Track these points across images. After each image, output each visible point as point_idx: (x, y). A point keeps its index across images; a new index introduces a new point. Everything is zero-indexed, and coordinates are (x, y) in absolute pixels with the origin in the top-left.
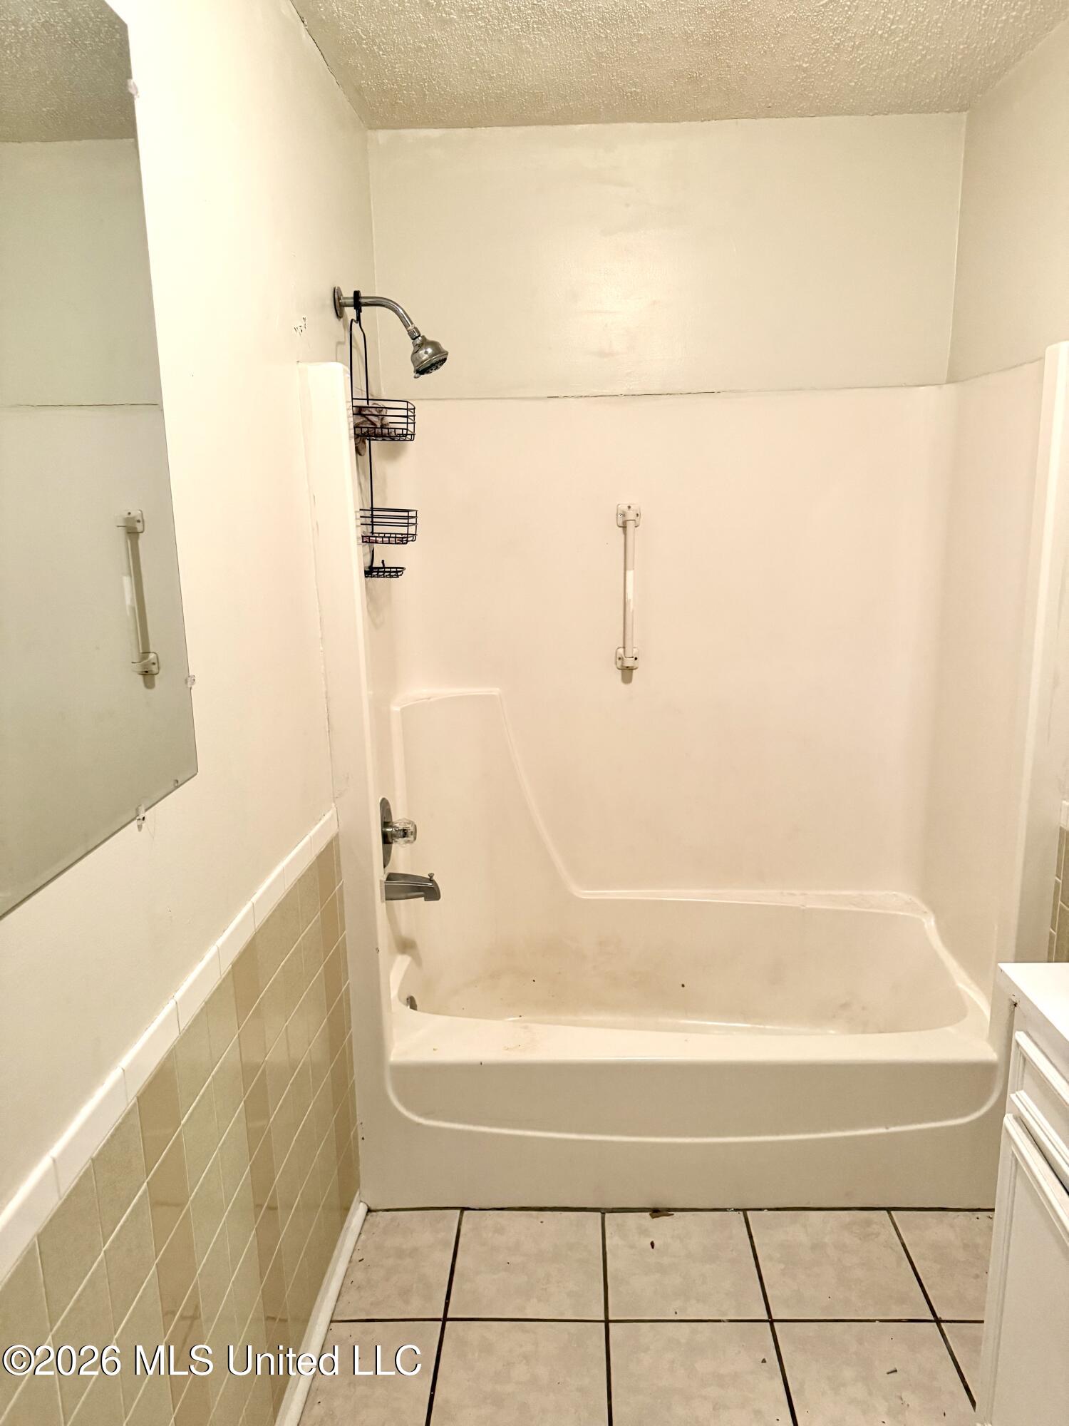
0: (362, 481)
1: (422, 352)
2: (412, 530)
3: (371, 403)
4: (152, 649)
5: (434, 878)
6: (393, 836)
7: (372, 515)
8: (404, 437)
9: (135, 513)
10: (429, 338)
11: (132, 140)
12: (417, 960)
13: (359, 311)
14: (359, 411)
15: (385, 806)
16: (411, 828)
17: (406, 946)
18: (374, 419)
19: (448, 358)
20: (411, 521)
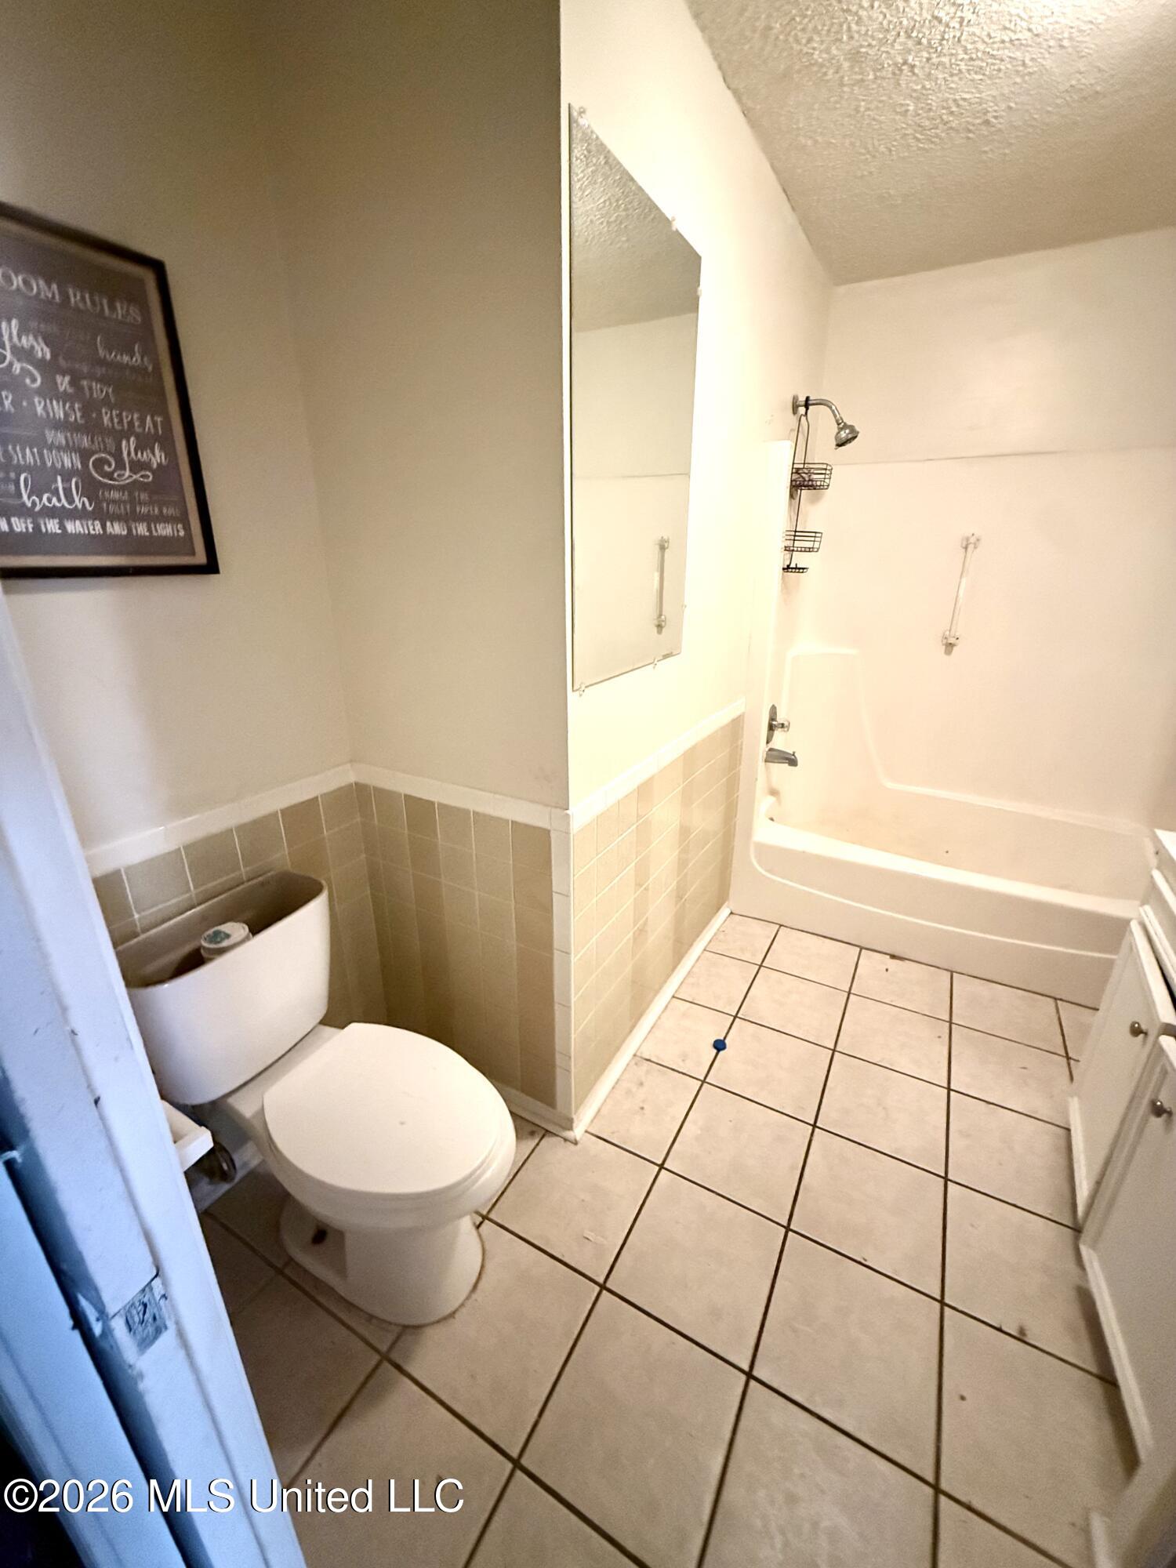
0: (792, 514)
1: (842, 432)
2: (816, 545)
3: (806, 465)
4: (663, 613)
5: (796, 754)
6: (775, 726)
7: (795, 534)
8: (821, 488)
9: (665, 538)
10: (849, 423)
11: (695, 315)
12: (779, 801)
13: (807, 409)
14: (797, 471)
15: (773, 711)
16: (786, 724)
17: (774, 792)
18: (804, 475)
19: (859, 435)
20: (817, 539)
